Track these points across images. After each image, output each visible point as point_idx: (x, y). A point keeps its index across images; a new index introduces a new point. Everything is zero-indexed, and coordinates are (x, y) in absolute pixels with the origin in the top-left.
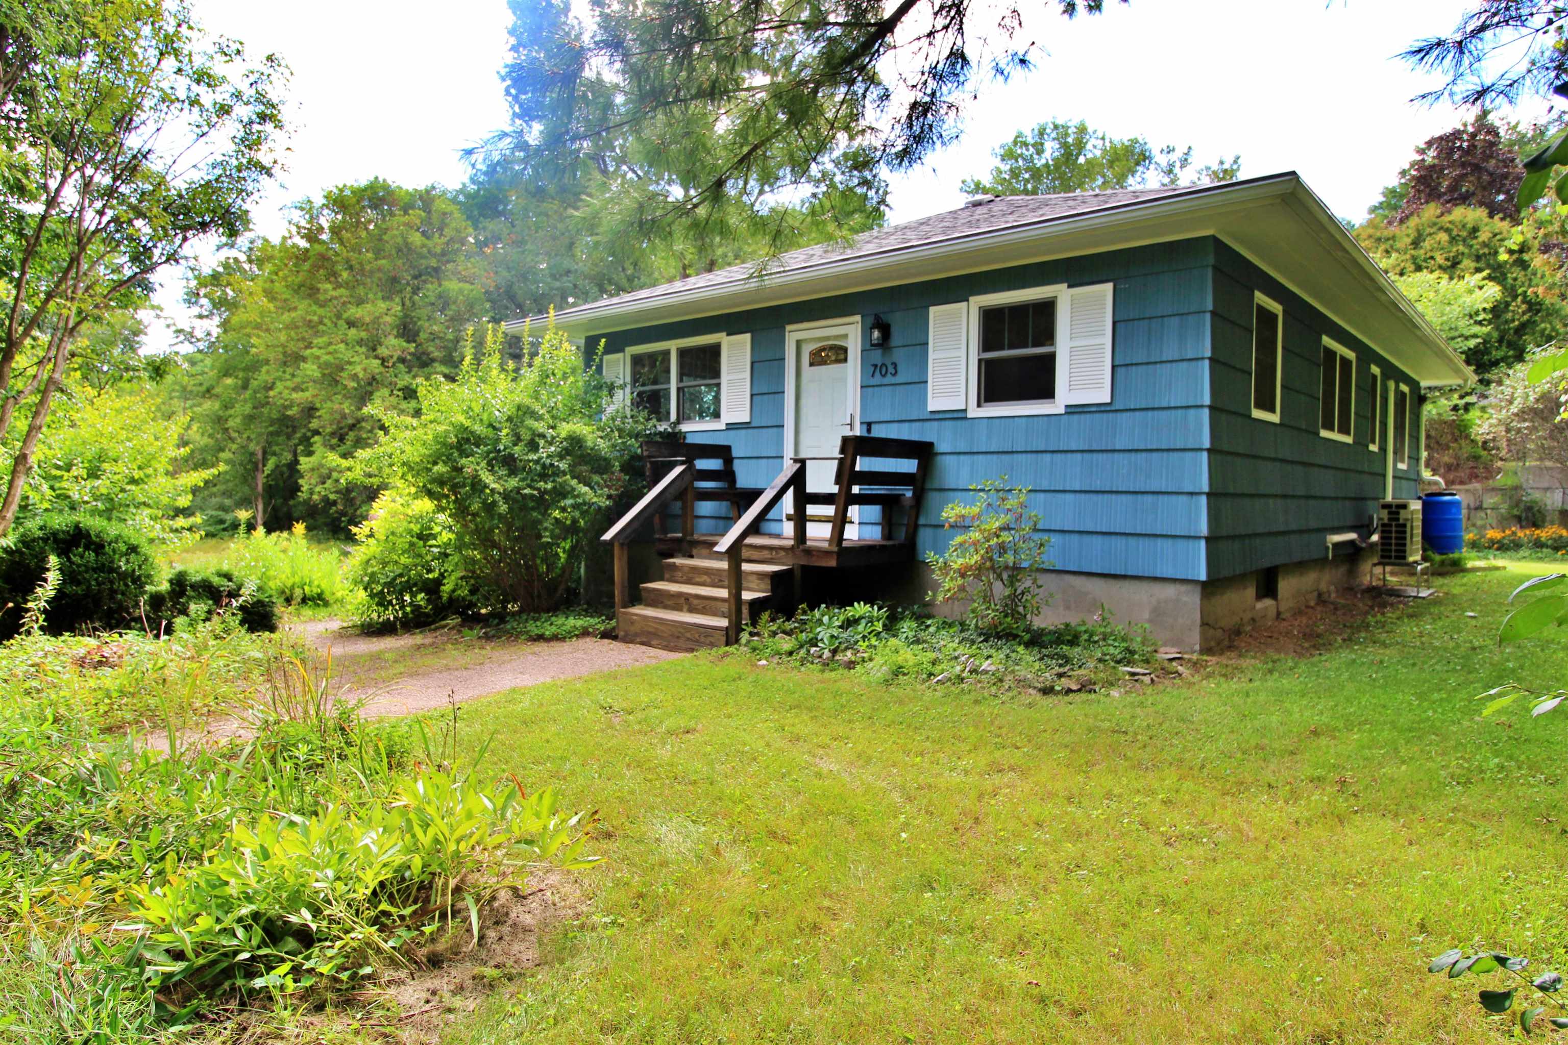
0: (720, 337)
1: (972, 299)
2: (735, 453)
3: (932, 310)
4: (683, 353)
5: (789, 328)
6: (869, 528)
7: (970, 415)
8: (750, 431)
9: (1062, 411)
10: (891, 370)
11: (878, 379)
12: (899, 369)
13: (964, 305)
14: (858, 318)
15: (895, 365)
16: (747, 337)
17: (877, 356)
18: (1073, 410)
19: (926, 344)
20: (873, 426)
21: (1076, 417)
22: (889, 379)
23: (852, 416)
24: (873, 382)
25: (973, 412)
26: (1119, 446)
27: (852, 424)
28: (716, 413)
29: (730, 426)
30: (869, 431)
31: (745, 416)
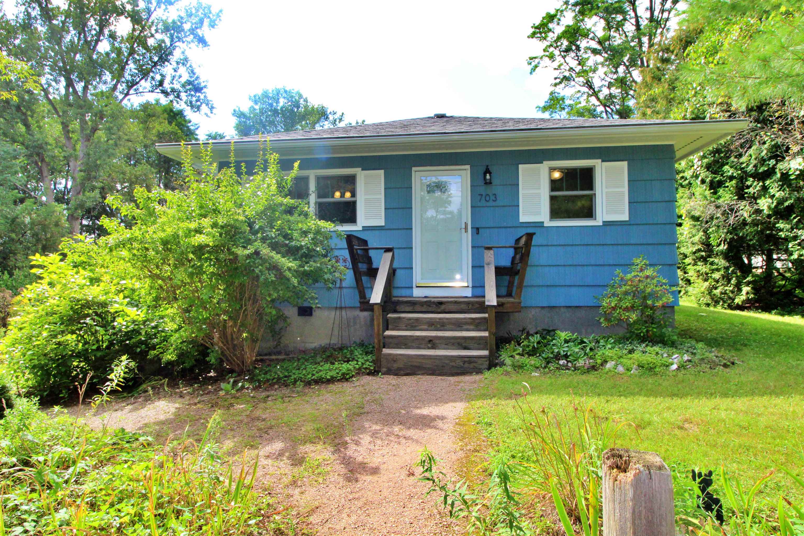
0: (357, 171)
1: (545, 163)
2: (370, 245)
3: (521, 166)
4: (318, 179)
5: (414, 169)
7: (546, 225)
8: (383, 232)
9: (601, 224)
10: (492, 198)
11: (483, 203)
12: (498, 198)
13: (541, 165)
14: (468, 167)
15: (495, 195)
16: (381, 172)
17: (482, 190)
18: (607, 224)
19: (518, 185)
20: (480, 230)
21: (608, 227)
22: (491, 203)
23: (466, 224)
24: (479, 204)
25: (548, 223)
26: (632, 242)
27: (466, 229)
28: (352, 219)
29: (366, 229)
30: (478, 233)
31: (381, 222)
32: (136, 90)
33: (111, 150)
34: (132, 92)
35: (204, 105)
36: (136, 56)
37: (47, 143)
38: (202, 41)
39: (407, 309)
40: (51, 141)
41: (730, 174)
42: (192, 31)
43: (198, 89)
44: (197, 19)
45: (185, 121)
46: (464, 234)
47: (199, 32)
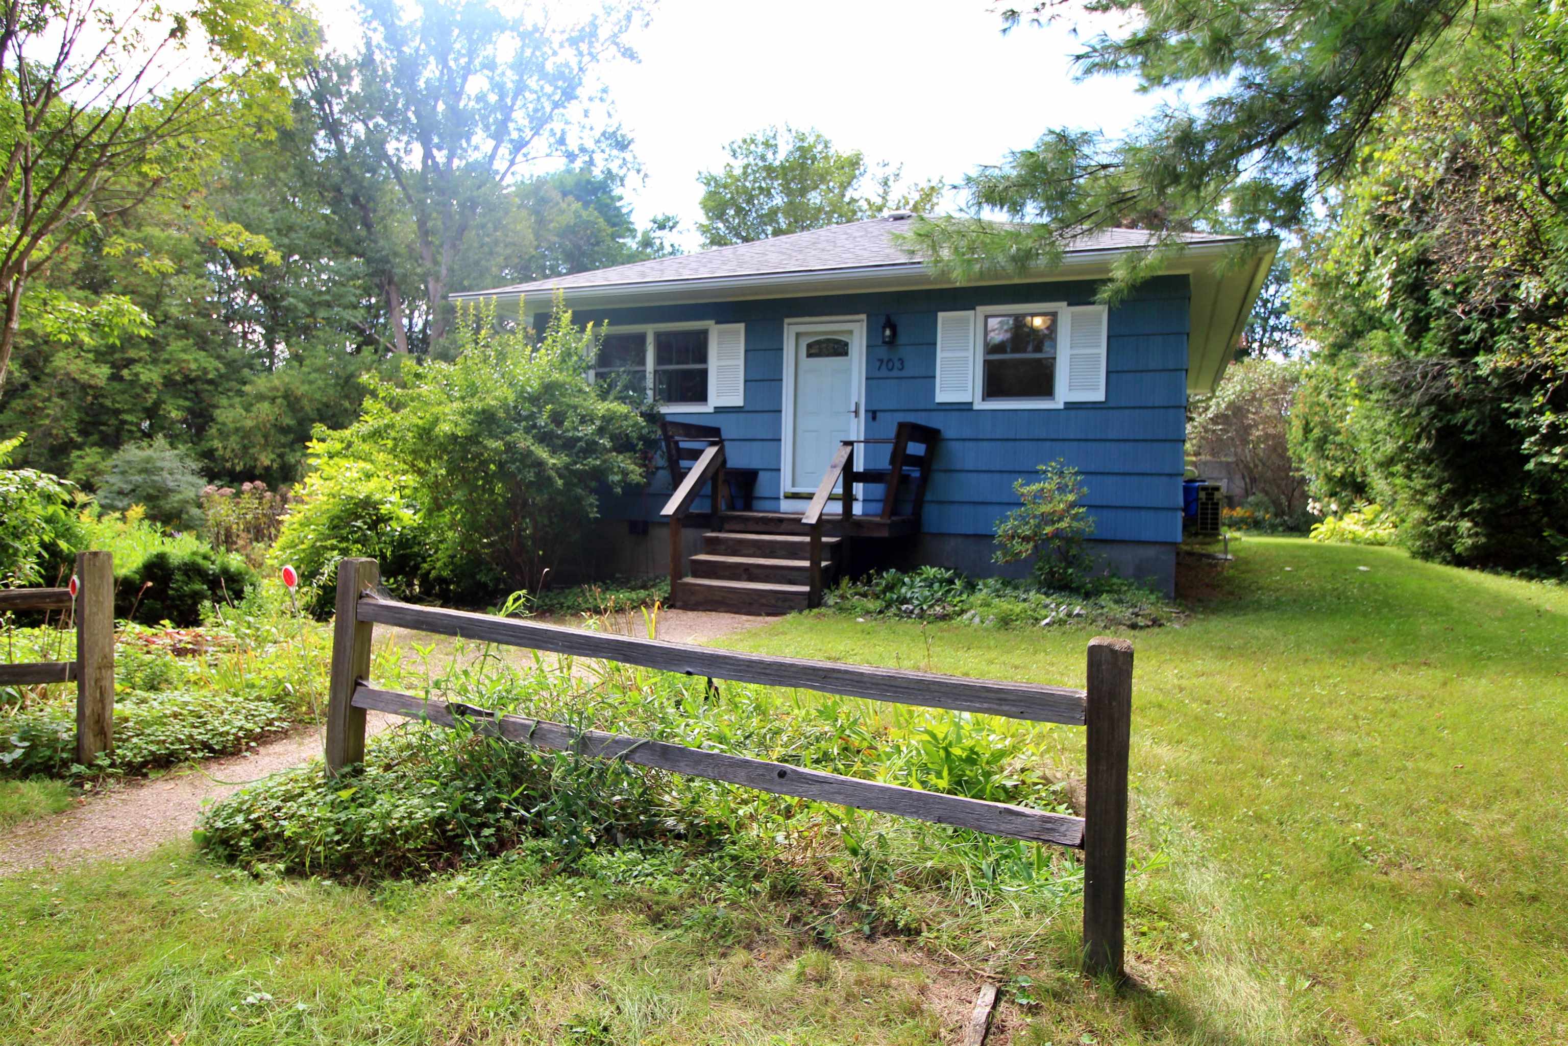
0: (709, 324)
1: (980, 309)
2: (725, 432)
3: (941, 315)
4: (658, 336)
5: (787, 321)
6: (873, 505)
7: (976, 407)
8: (741, 415)
9: (1061, 406)
10: (898, 364)
11: (884, 372)
12: (905, 364)
13: (972, 312)
14: (864, 317)
15: (901, 361)
16: (741, 327)
17: (883, 352)
18: (1071, 406)
19: (935, 344)
20: (878, 415)
21: (1073, 413)
22: (895, 373)
23: (857, 405)
24: (878, 374)
25: (979, 405)
26: (1110, 437)
27: (856, 413)
28: (702, 397)
29: (719, 410)
30: (874, 418)
31: (738, 401)
32: (525, 155)
33: (483, 263)
34: (520, 158)
35: (633, 173)
36: (527, 94)
37: (396, 254)
38: (629, 54)
39: (738, 527)
40: (402, 249)
41: (1438, 304)
42: (614, 40)
43: (622, 145)
44: (621, 15)
45: (612, 198)
46: (854, 421)
47: (625, 39)
